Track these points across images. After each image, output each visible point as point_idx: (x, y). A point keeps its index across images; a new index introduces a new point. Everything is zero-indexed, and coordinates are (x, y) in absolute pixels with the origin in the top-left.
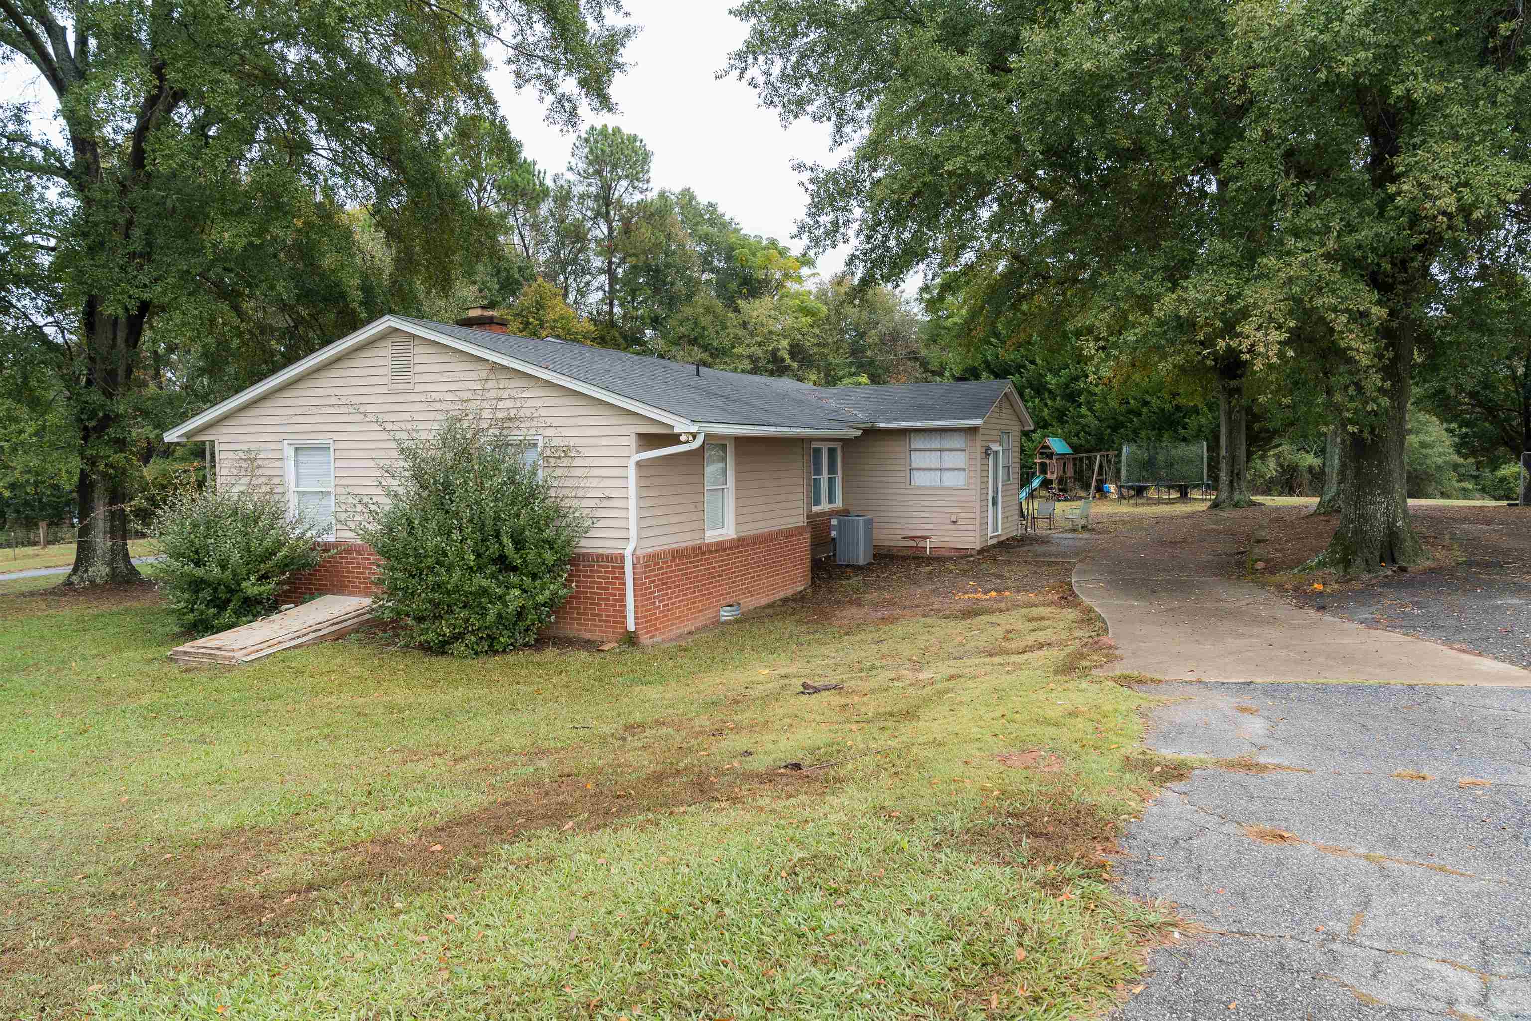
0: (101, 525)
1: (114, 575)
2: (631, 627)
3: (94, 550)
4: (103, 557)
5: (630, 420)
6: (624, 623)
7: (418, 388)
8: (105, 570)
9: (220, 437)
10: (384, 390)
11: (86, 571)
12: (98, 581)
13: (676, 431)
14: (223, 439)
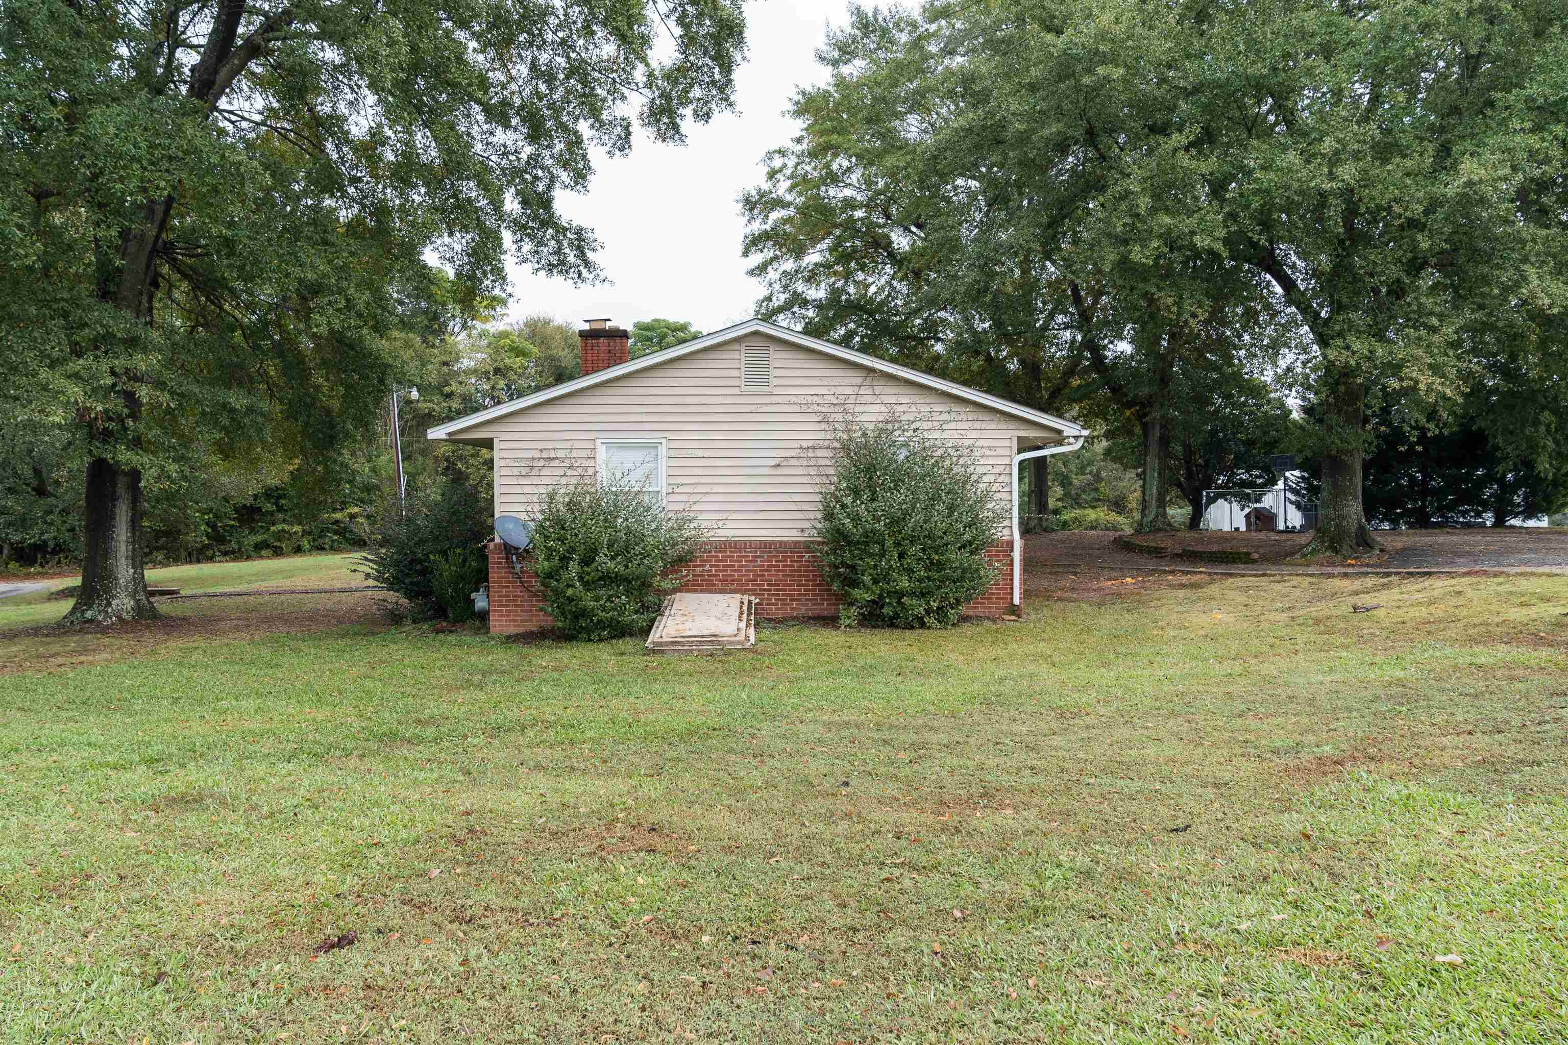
0: (123, 548)
1: (139, 610)
2: (1017, 601)
3: (116, 578)
4: (126, 587)
5: (1012, 425)
6: (1012, 598)
7: (776, 391)
8: (129, 603)
9: (499, 435)
10: (736, 391)
11: (109, 604)
12: (124, 615)
13: (1065, 434)
14: (504, 437)
